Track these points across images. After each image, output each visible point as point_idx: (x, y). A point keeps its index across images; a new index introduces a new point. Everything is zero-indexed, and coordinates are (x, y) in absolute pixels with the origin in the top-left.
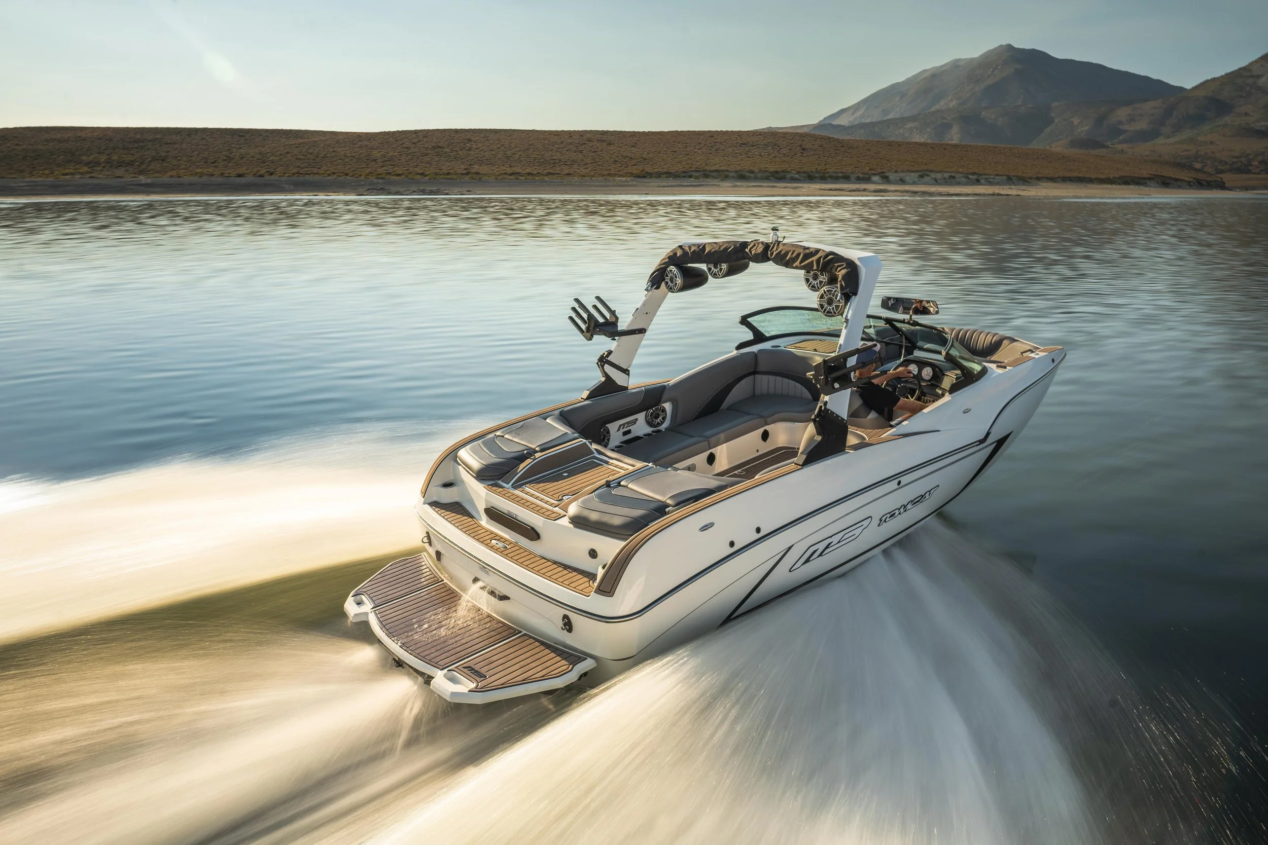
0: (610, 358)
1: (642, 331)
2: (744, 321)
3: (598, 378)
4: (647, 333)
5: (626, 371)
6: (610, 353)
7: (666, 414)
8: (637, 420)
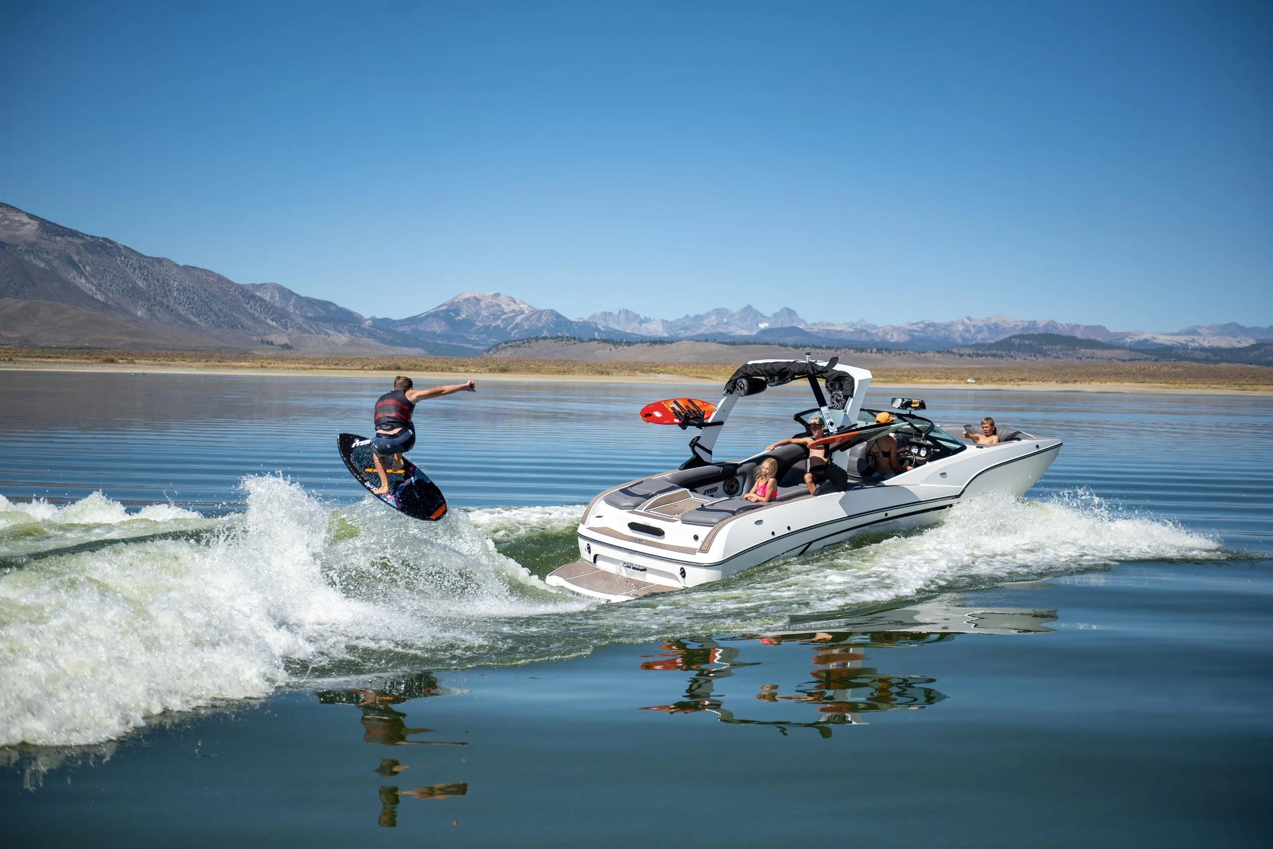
0: (699, 442)
1: (721, 423)
2: (798, 418)
3: (689, 455)
4: (724, 425)
5: (710, 452)
6: (699, 438)
7: (739, 485)
8: (717, 488)
